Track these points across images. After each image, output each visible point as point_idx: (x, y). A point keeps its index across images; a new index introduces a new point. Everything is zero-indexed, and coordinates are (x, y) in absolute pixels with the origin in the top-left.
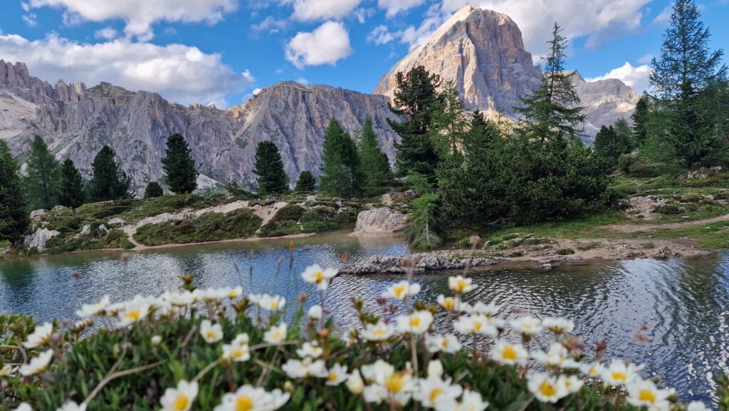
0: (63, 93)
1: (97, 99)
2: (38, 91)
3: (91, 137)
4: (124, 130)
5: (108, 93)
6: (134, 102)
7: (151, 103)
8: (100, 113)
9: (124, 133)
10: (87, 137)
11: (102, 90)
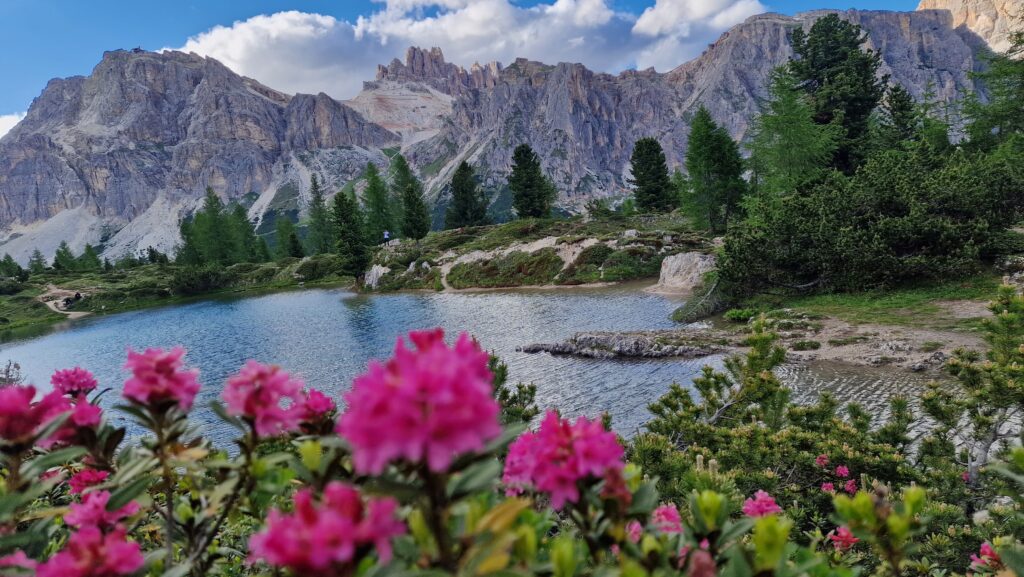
0: (479, 78)
1: (512, 81)
2: (454, 79)
3: (507, 130)
4: (542, 118)
5: (524, 72)
6: (553, 80)
7: (572, 78)
8: (516, 100)
9: (541, 122)
10: (502, 131)
11: (518, 69)
